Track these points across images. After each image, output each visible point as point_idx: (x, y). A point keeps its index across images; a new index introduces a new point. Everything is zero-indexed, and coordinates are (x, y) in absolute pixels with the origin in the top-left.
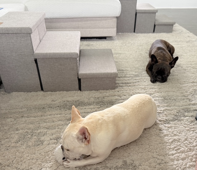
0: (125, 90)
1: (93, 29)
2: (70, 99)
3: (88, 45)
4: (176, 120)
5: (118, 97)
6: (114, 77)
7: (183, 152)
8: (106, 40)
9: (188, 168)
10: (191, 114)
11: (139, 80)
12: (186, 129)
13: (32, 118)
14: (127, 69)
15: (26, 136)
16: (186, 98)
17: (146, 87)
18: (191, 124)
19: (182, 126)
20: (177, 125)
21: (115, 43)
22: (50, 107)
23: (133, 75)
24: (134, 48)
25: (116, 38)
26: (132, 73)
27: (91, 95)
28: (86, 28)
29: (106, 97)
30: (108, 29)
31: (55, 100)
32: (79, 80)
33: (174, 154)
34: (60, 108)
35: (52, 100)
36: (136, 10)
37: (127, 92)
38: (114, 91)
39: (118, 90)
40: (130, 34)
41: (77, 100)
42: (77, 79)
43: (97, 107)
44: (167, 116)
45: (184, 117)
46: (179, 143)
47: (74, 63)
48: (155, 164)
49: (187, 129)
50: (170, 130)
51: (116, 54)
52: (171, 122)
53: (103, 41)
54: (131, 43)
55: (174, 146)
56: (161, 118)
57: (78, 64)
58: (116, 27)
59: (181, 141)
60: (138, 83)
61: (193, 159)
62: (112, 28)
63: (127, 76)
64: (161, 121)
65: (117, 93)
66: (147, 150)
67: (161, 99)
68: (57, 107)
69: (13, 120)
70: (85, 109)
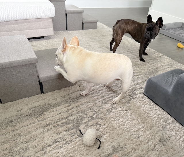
2: (36, 104)
13: (3, 137)
29: (71, 94)
30: (45, 29)
31: (20, 109)
32: (41, 84)
34: (30, 117)
35: (16, 110)
39: (79, 85)
41: (43, 104)
43: (67, 106)
62: (49, 28)
70: (57, 110)
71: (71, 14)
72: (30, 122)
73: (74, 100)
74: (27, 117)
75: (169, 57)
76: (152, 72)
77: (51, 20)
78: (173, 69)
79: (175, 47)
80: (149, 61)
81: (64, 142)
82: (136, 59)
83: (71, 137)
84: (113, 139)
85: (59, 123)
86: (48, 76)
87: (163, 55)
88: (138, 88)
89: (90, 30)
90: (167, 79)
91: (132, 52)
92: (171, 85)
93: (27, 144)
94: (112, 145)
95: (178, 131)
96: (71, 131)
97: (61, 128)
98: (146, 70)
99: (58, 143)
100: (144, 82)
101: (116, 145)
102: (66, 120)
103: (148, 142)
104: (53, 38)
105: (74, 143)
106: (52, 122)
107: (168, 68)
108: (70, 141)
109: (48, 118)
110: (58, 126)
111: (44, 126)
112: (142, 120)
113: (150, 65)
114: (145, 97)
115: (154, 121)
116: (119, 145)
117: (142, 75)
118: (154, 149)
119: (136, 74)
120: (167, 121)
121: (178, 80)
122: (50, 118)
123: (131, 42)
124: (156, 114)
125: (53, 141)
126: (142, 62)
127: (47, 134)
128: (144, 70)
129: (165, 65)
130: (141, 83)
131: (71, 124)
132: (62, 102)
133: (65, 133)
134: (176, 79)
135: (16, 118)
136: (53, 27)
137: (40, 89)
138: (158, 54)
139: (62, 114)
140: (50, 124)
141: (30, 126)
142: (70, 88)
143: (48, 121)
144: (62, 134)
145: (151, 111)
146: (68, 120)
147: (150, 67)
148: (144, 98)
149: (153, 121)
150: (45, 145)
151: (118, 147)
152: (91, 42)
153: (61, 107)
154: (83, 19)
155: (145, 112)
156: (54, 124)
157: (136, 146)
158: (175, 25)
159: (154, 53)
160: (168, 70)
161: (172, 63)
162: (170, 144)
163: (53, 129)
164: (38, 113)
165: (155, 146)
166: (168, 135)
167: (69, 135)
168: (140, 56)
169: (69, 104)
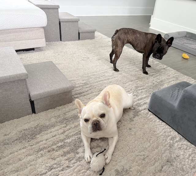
6: (70, 90)
22: (6, 143)
27: (49, 115)
29: (67, 113)
30: (36, 40)
31: (8, 133)
34: (19, 141)
35: (4, 134)
38: (72, 104)
41: (35, 125)
43: (63, 127)
62: (40, 38)
70: (51, 132)
71: (65, 23)
72: (20, 148)
73: (70, 119)
74: (16, 141)
75: (174, 69)
76: (156, 86)
77: (42, 30)
78: (178, 82)
79: (180, 58)
80: (152, 74)
81: (61, 168)
82: (139, 72)
83: (69, 162)
84: (116, 162)
85: (54, 147)
86: (40, 94)
87: (167, 67)
88: (142, 103)
89: (88, 40)
90: (173, 93)
91: (134, 65)
92: (177, 99)
93: (17, 173)
94: (115, 169)
95: (186, 149)
96: (69, 156)
97: (57, 152)
98: (150, 84)
99: (53, 170)
100: (148, 96)
101: (120, 169)
102: (62, 144)
103: (155, 163)
104: (45, 50)
105: (72, 168)
106: (46, 146)
107: (174, 80)
108: (67, 167)
109: (42, 142)
110: (54, 150)
111: (37, 152)
112: (147, 139)
113: (154, 78)
114: (150, 113)
115: (161, 140)
116: (123, 168)
117: (146, 90)
118: (161, 170)
119: (139, 89)
120: (175, 138)
121: (184, 93)
122: (44, 142)
123: (132, 54)
124: (162, 131)
125: (47, 168)
126: (145, 75)
127: (40, 160)
128: (148, 84)
129: (169, 77)
130: (145, 98)
131: (68, 148)
132: (57, 123)
133: (61, 158)
134: (181, 93)
135: (3, 143)
136: (45, 38)
137: (31, 108)
138: (162, 66)
139: (58, 136)
140: (44, 148)
141: (19, 152)
142: (66, 106)
143: (41, 145)
144: (58, 159)
145: (157, 128)
146: (65, 143)
147: (153, 80)
148: (149, 115)
149: (159, 140)
150: (38, 173)
151: (122, 170)
152: (89, 53)
153: (56, 128)
154: (79, 28)
155: (150, 129)
156: (49, 149)
157: (142, 169)
158: (179, 34)
159: (157, 65)
160: (173, 83)
161: (177, 75)
162: (178, 164)
163: (47, 154)
164: (29, 136)
165: (162, 168)
166: (176, 154)
167: (67, 160)
168: (143, 68)
169: (65, 125)
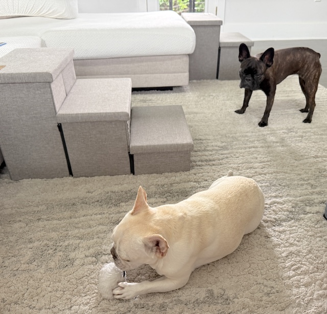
0: (206, 171)
1: (151, 75)
2: (116, 189)
3: (145, 101)
4: (292, 219)
5: (195, 183)
6: (187, 151)
7: (305, 273)
8: (173, 93)
9: (315, 299)
10: (316, 209)
11: (229, 156)
12: (308, 234)
13: (55, 222)
14: (207, 137)
15: (46, 252)
16: (306, 182)
17: (240, 165)
18: (316, 226)
19: (302, 230)
20: (294, 228)
21: (187, 96)
22: (85, 202)
23: (219, 147)
24: (218, 104)
25: (188, 88)
26: (216, 144)
27: (150, 181)
28: (141, 74)
29: (175, 185)
30: (176, 74)
31: (92, 190)
32: (131, 157)
33: (292, 277)
34: (100, 204)
35: (86, 190)
36: (220, 43)
37: (210, 174)
38: (188, 174)
39: (195, 172)
40: (211, 82)
41: (128, 190)
42: (127, 155)
43: (161, 201)
44: (276, 214)
45: (304, 214)
46: (298, 259)
47: (123, 130)
48: (261, 295)
49: (310, 233)
50: (283, 236)
51: (190, 113)
52: (284, 224)
53: (168, 93)
54: (212, 96)
55: (291, 263)
56: (268, 217)
57: (129, 131)
58: (188, 71)
59: (301, 254)
60: (226, 160)
61: (323, 284)
62: (181, 72)
63: (208, 148)
64: (267, 222)
65: (192, 177)
66: (246, 270)
67: (265, 186)
68: (96, 201)
69: (23, 225)
71: (228, 50)
72: (96, 212)
73: (176, 194)
74: (96, 203)
132: (156, 193)
137: (129, 165)
141: (94, 217)
